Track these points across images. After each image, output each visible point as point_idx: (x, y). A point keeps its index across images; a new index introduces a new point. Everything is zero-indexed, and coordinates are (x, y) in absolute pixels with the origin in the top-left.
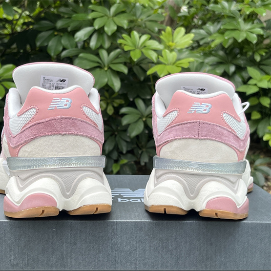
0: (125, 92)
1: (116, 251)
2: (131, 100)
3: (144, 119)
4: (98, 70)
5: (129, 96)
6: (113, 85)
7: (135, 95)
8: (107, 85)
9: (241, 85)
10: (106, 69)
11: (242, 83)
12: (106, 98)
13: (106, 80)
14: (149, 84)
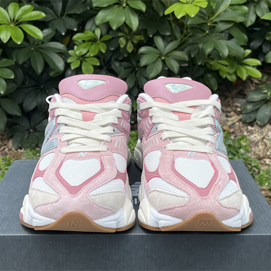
0: (145, 28)
1: (106, 260)
2: (151, 36)
3: (163, 58)
4: (117, 6)
5: (148, 33)
6: (131, 23)
7: (155, 32)
8: (125, 24)
9: (267, 12)
10: (124, 5)
11: (268, 10)
12: (126, 34)
13: (124, 19)
14: (169, 19)
